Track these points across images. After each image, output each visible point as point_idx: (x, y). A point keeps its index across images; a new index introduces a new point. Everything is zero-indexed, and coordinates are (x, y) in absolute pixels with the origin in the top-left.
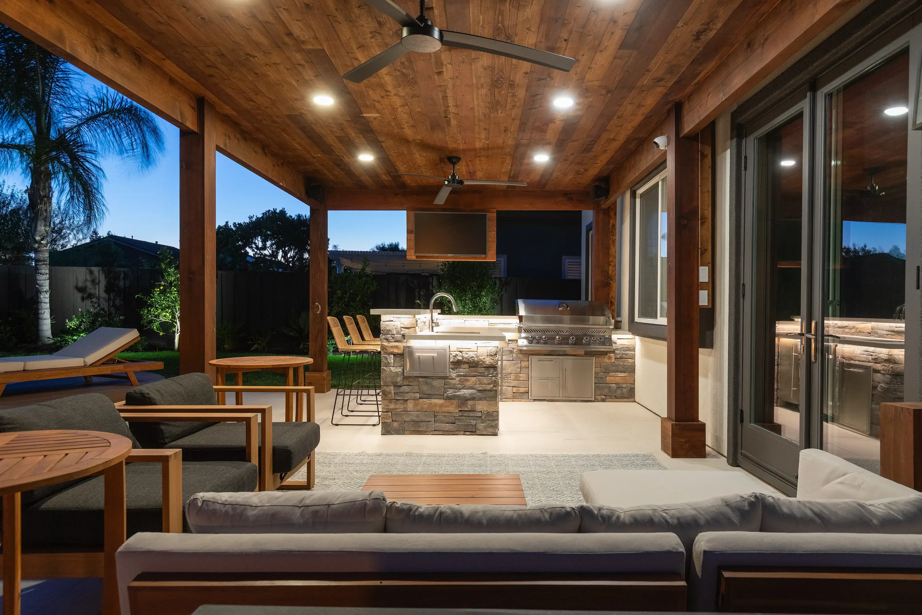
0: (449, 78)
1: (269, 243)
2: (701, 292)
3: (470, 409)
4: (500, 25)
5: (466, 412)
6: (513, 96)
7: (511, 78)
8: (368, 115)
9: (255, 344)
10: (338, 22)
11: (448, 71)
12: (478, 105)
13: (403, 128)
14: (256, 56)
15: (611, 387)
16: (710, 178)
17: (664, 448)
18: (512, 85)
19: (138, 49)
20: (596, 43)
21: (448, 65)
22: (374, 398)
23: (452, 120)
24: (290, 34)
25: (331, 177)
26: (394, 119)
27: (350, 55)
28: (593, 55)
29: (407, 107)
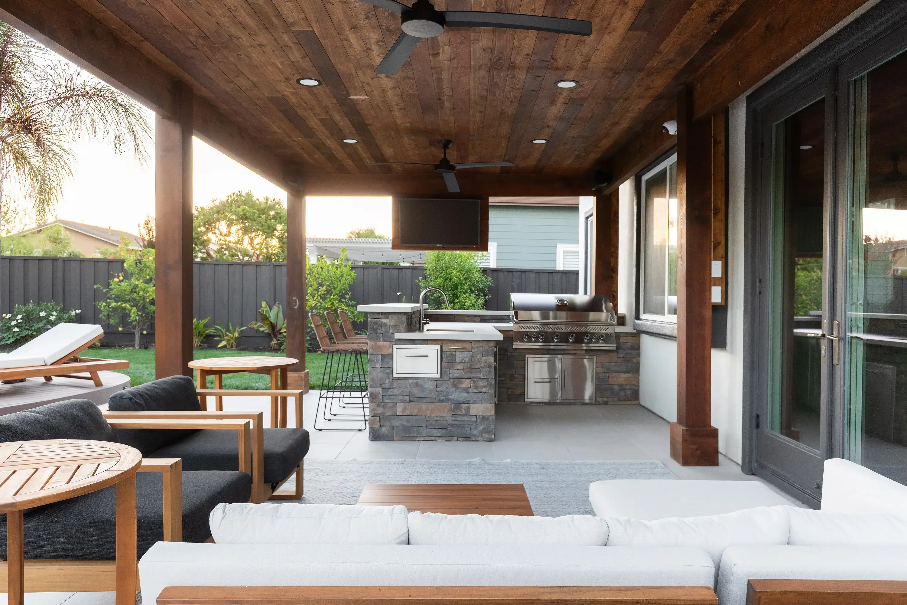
0: (446, 60)
1: (234, 229)
2: (713, 288)
3: (464, 413)
4: (503, 6)
5: (460, 416)
6: (512, 78)
7: (512, 60)
8: (355, 97)
9: (223, 340)
10: (331, 3)
11: (445, 53)
12: (475, 87)
13: (393, 111)
14: (240, 38)
15: (614, 389)
16: (723, 166)
17: (674, 455)
18: (512, 67)
19: (115, 30)
20: (605, 24)
21: (445, 47)
22: (360, 400)
23: (445, 102)
24: (279, 15)
25: (311, 161)
26: (384, 101)
27: (341, 36)
28: (601, 37)
29: (397, 89)
